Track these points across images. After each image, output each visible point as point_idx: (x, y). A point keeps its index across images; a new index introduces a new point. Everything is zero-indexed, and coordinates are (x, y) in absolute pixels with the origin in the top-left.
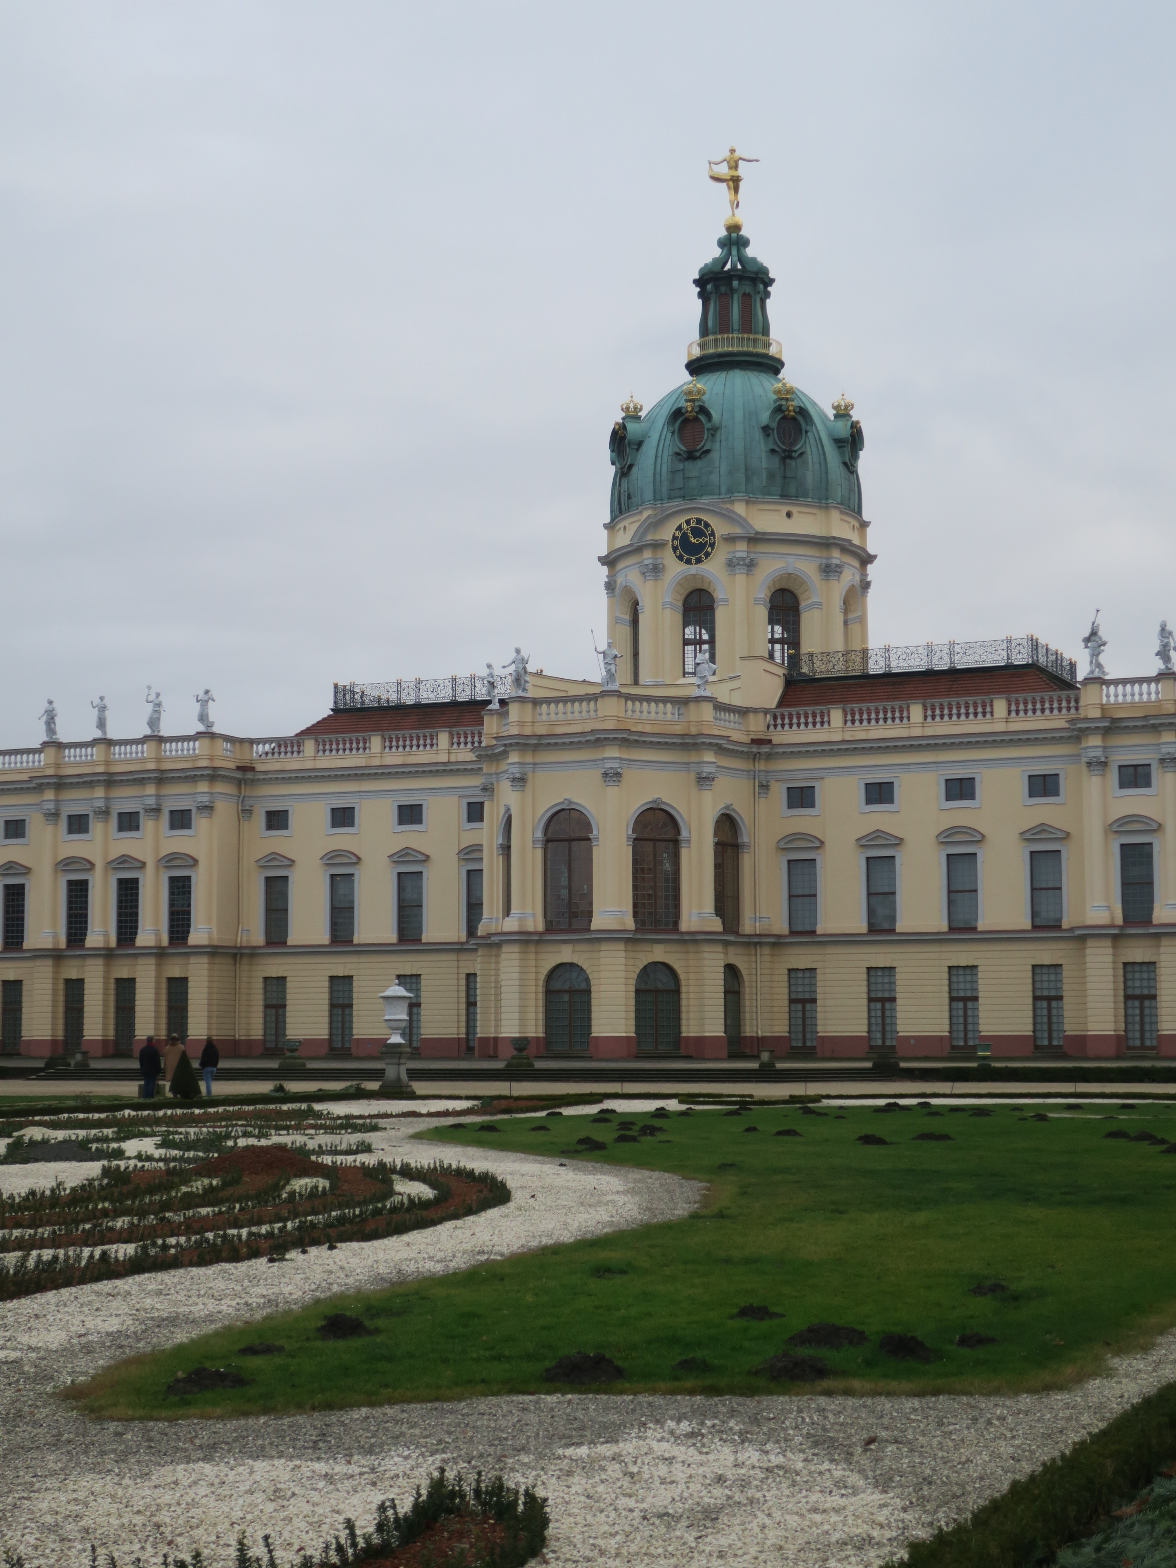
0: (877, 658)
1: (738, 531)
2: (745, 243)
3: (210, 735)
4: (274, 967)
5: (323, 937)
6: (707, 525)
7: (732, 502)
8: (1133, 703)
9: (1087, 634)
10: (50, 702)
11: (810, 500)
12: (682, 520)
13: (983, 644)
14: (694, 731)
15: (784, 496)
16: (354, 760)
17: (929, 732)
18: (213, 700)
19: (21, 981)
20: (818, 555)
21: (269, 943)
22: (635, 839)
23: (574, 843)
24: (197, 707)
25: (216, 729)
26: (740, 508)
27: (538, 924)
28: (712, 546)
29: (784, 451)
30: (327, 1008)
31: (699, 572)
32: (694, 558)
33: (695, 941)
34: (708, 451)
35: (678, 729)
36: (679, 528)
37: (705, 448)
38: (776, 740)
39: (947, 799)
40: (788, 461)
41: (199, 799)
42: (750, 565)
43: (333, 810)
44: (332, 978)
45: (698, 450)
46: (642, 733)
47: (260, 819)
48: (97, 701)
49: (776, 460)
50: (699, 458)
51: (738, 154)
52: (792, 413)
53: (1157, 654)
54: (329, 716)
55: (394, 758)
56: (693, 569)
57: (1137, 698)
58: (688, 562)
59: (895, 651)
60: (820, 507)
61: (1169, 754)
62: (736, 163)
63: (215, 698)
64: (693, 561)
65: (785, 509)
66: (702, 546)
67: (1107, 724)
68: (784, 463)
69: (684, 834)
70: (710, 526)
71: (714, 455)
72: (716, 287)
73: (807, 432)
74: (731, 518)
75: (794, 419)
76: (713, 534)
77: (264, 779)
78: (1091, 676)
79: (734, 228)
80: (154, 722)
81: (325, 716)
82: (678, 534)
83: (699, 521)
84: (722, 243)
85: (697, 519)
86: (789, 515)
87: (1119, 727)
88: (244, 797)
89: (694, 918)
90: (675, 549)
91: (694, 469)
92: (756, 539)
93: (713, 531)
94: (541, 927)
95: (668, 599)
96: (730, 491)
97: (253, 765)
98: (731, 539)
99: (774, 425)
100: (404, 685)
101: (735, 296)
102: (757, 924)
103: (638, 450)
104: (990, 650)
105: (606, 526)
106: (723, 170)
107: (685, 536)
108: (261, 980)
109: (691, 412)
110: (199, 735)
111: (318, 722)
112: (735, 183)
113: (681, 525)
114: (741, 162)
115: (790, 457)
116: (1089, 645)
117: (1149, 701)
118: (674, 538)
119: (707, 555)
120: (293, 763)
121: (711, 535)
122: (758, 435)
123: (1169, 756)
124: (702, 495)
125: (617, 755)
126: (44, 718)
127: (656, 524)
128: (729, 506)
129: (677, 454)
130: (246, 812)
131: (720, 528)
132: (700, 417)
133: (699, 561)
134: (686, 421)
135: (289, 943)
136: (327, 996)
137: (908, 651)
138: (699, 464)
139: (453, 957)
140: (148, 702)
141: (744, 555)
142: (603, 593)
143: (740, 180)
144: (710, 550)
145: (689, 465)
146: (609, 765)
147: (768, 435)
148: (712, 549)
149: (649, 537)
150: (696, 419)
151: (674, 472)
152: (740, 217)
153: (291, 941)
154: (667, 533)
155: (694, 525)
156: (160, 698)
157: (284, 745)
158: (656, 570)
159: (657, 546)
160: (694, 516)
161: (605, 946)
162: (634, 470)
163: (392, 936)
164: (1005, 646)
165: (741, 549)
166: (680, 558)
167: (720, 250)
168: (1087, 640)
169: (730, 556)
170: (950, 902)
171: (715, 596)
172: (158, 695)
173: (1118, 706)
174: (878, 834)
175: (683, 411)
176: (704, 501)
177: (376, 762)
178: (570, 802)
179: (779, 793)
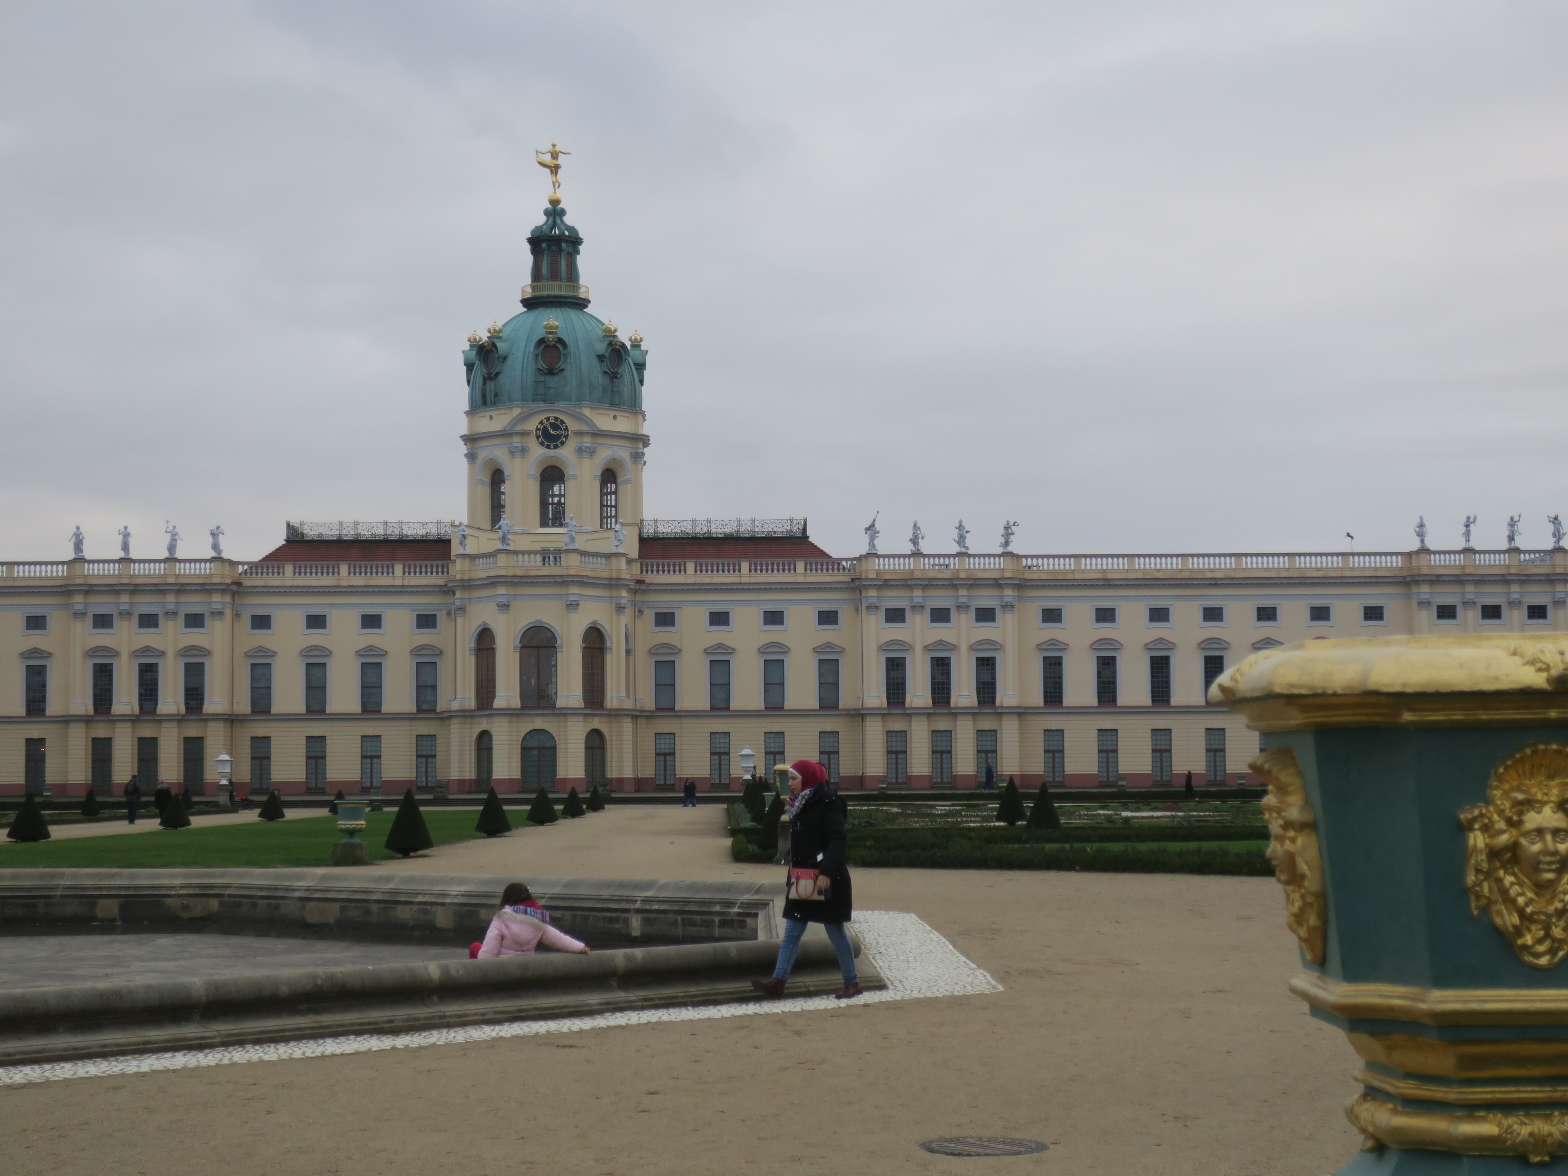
0: (702, 526)
1: (585, 428)
2: (563, 213)
3: (218, 559)
4: (261, 729)
5: (300, 707)
6: (562, 422)
7: (581, 407)
8: (894, 570)
9: (868, 526)
10: (78, 528)
11: (626, 407)
12: (542, 417)
13: (774, 521)
14: (614, 576)
15: (612, 404)
16: (326, 581)
17: (753, 580)
18: (223, 534)
19: (44, 739)
20: (630, 446)
21: (254, 712)
22: (584, 648)
23: (541, 649)
24: (210, 540)
25: (225, 555)
26: (587, 412)
27: (516, 703)
28: (566, 437)
29: (613, 373)
30: (305, 759)
31: (556, 455)
32: (552, 444)
33: (617, 715)
34: (563, 370)
35: (605, 574)
36: (541, 422)
37: (561, 368)
38: (648, 580)
39: (765, 624)
40: (614, 380)
41: (214, 607)
42: (592, 452)
43: (308, 616)
44: (308, 738)
45: (556, 369)
46: (587, 576)
47: (246, 621)
48: (122, 529)
49: (608, 379)
50: (557, 374)
51: (557, 149)
52: (618, 347)
53: (910, 540)
54: (284, 545)
55: (358, 581)
56: (552, 452)
57: (897, 567)
58: (548, 447)
59: (714, 522)
60: (631, 413)
61: (918, 603)
62: (557, 154)
63: (225, 532)
64: (552, 447)
65: (612, 413)
66: (559, 436)
67: (882, 583)
68: (612, 381)
69: (608, 644)
70: (565, 423)
71: (567, 373)
72: (549, 246)
73: (625, 360)
74: (581, 418)
75: (618, 351)
76: (566, 429)
77: (252, 592)
78: (870, 552)
79: (555, 202)
80: (172, 548)
81: (281, 545)
82: (540, 426)
83: (556, 419)
84: (547, 213)
85: (554, 417)
86: (615, 417)
87: (888, 585)
88: (237, 605)
89: (615, 700)
90: (538, 437)
91: (552, 381)
92: (598, 434)
93: (566, 426)
94: (519, 705)
95: (532, 472)
96: (579, 399)
97: (240, 581)
98: (580, 434)
99: (607, 355)
100: (345, 525)
101: (563, 254)
102: (638, 704)
103: (503, 362)
104: (779, 525)
105: (467, 413)
106: (547, 159)
107: (545, 430)
108: (249, 739)
109: (552, 341)
110: (212, 560)
111: (277, 550)
112: (555, 169)
113: (542, 421)
114: (560, 154)
115: (616, 377)
116: (868, 532)
117: (904, 570)
118: (538, 429)
119: (563, 443)
120: (274, 581)
121: (565, 429)
122: (595, 361)
123: (918, 604)
124: (558, 401)
125: (577, 592)
126: (73, 540)
127: (523, 419)
128: (578, 410)
129: (539, 370)
130: (237, 616)
131: (572, 425)
132: (558, 345)
133: (556, 447)
134: (547, 346)
135: (272, 713)
136: (304, 750)
137: (724, 523)
138: (556, 378)
139: (407, 723)
140: (166, 532)
141: (589, 445)
142: (465, 461)
143: (560, 167)
144: (564, 440)
145: (548, 378)
146: (571, 598)
147: (602, 361)
148: (566, 439)
149: (519, 428)
150: (555, 346)
151: (536, 382)
152: (559, 194)
153: (274, 710)
154: (532, 425)
155: (553, 421)
156: (176, 530)
157: (254, 567)
158: (524, 451)
159: (524, 434)
160: (552, 415)
161: (570, 719)
162: (500, 376)
163: (357, 708)
164: (789, 524)
165: (587, 441)
166: (542, 444)
167: (544, 218)
168: (868, 529)
169: (579, 445)
170: (766, 691)
171: (565, 472)
172: (174, 527)
173: (885, 572)
174: (720, 646)
175: (546, 340)
176: (560, 405)
177: (344, 583)
178: (541, 622)
179: (649, 616)
